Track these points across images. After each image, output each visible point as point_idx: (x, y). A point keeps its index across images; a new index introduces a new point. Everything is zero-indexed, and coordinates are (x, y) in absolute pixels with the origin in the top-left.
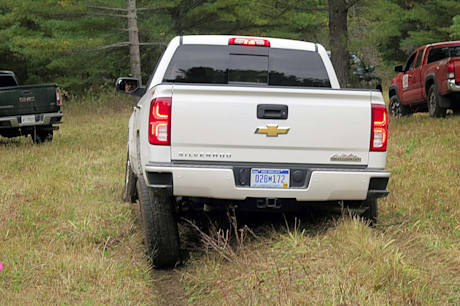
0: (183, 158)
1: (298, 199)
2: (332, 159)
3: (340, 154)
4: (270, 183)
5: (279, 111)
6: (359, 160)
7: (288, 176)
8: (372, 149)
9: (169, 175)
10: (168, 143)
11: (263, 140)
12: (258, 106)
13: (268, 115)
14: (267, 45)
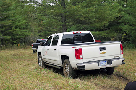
0: (86, 62)
1: (110, 67)
2: (114, 57)
3: (115, 56)
4: (103, 64)
5: (104, 48)
6: (119, 56)
7: (106, 62)
8: (121, 54)
9: (84, 66)
10: (82, 59)
11: (101, 55)
12: (100, 48)
13: (102, 49)
14: (80, 33)
